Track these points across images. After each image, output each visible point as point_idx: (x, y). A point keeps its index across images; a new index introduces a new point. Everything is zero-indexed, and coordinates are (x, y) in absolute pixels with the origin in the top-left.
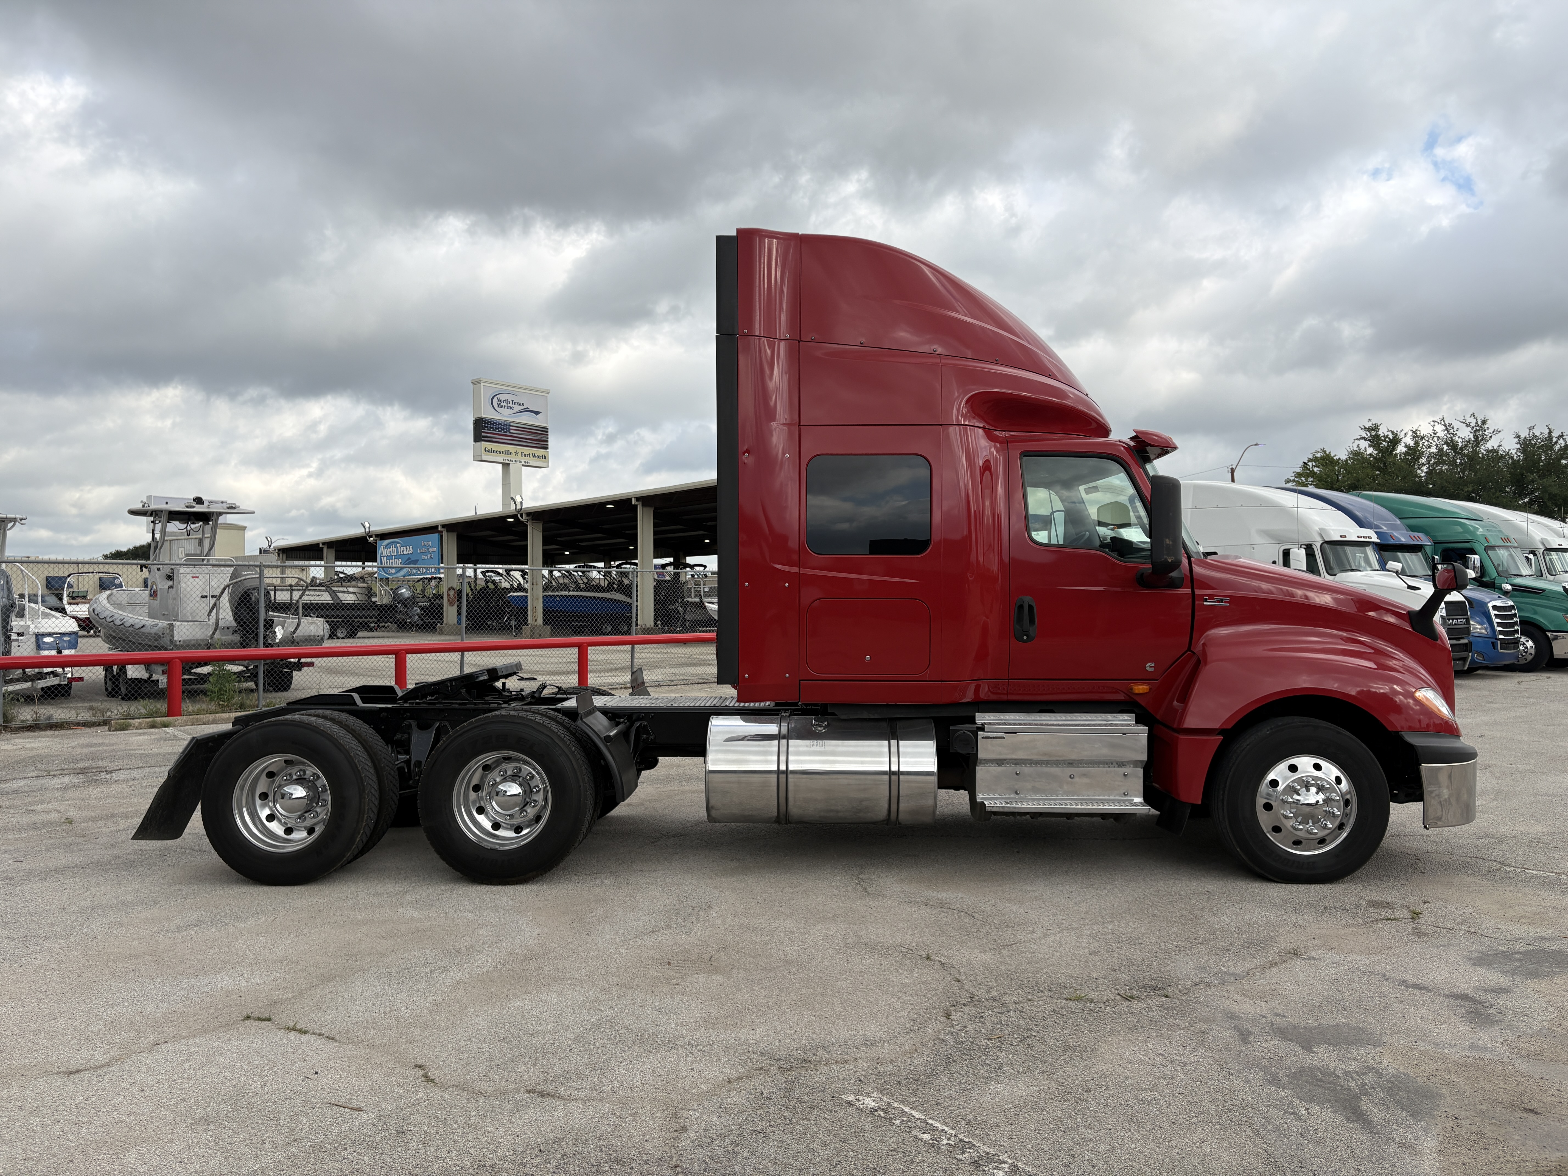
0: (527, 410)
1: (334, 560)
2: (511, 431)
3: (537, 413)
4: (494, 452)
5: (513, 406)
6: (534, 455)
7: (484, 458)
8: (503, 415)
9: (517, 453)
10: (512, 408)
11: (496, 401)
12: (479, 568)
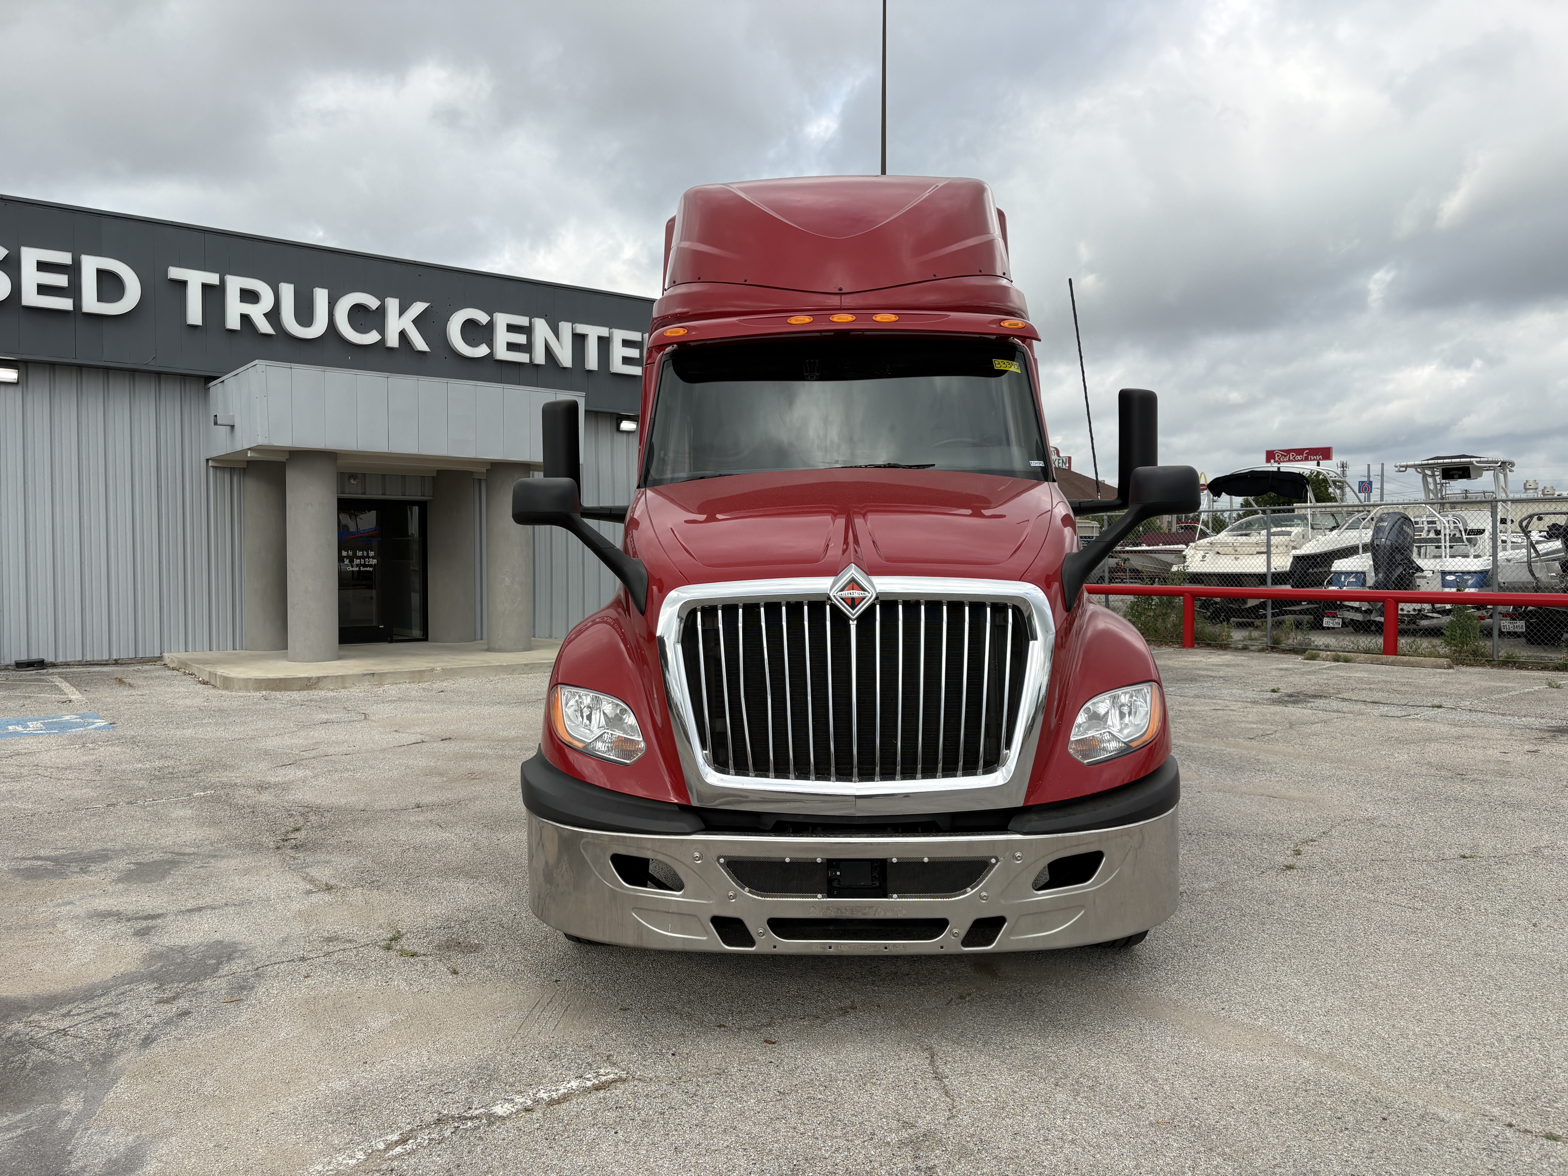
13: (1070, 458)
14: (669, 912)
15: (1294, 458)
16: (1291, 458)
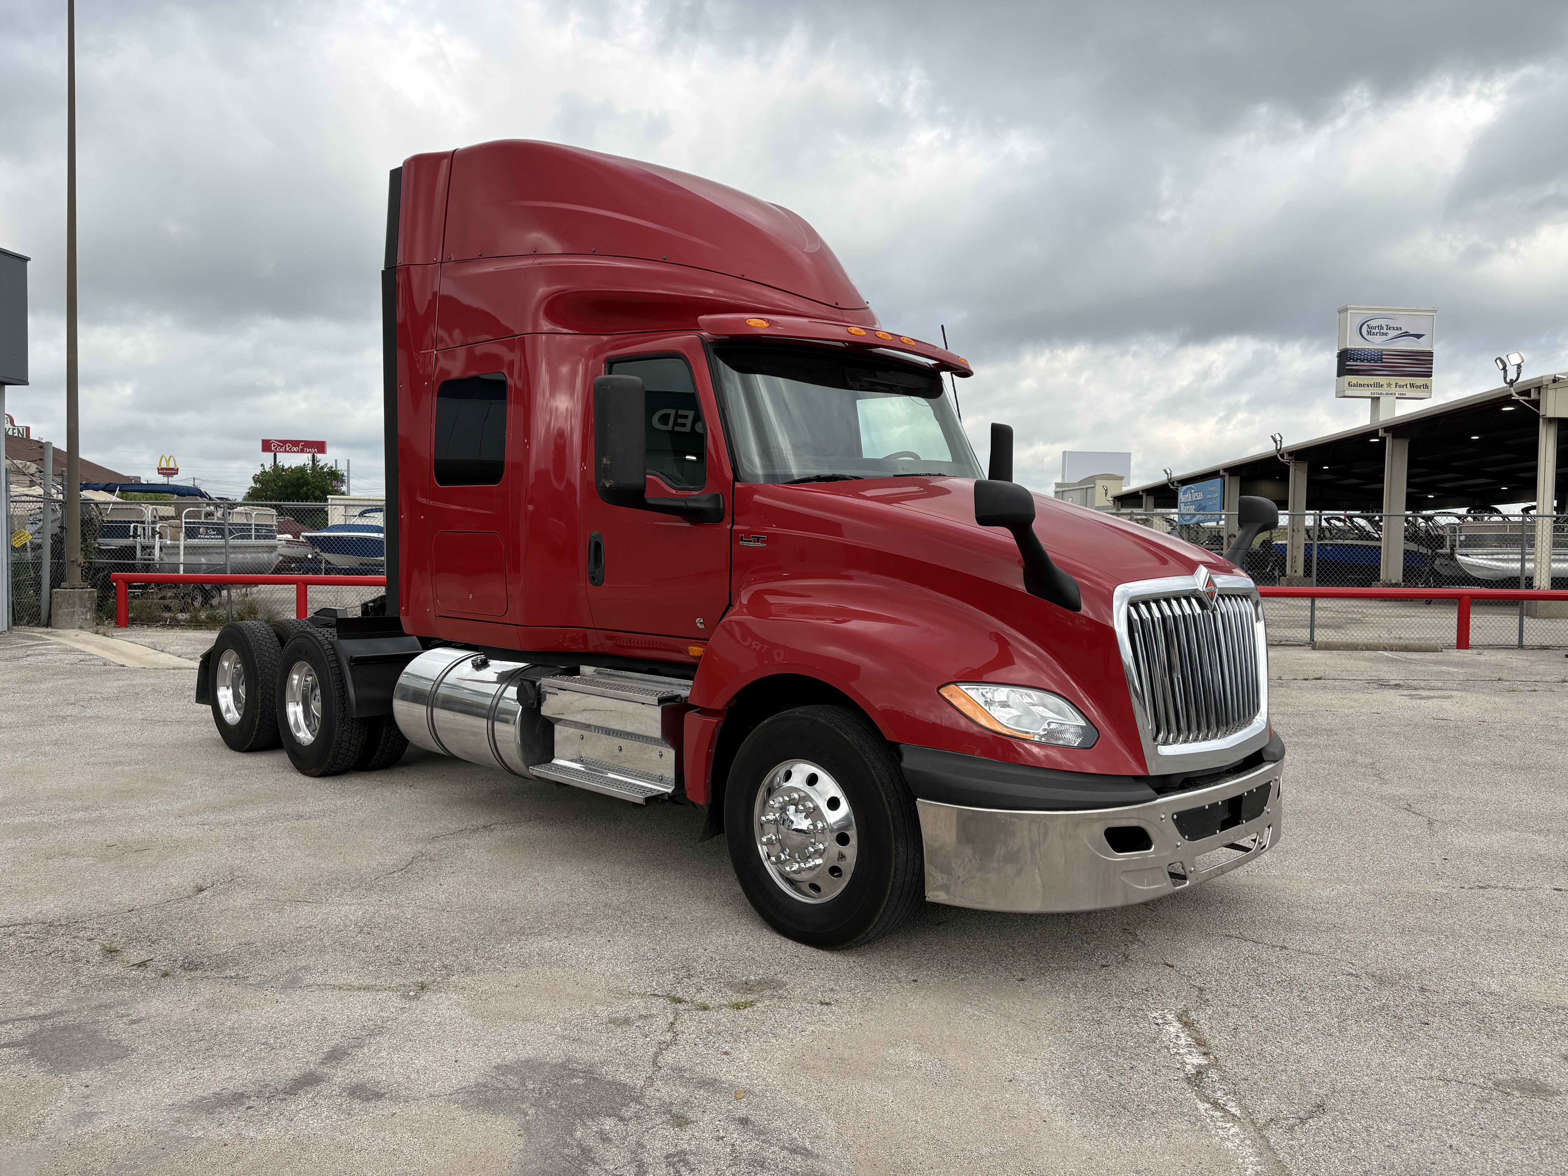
0: (1406, 334)
1: (1153, 506)
2: (1384, 360)
3: (1419, 336)
4: (1361, 385)
5: (1388, 331)
6: (1412, 386)
7: (1348, 393)
8: (1376, 343)
9: (1389, 385)
10: (1386, 334)
11: (1365, 329)
12: (1324, 515)
13: (28, 429)
14: (1146, 869)
15: (290, 449)
16: (287, 449)
